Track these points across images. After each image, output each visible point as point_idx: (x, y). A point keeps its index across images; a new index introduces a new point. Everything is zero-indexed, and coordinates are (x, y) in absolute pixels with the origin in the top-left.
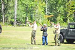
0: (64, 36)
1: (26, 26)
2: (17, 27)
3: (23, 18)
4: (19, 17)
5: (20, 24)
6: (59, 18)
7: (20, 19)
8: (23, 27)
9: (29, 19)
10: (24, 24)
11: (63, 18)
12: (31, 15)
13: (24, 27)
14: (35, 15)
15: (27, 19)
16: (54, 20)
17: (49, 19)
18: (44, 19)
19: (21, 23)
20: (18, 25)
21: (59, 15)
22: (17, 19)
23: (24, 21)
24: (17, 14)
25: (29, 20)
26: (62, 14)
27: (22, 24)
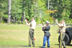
0: (71, 36)
1: (22, 23)
2: (12, 25)
3: (19, 14)
4: (14, 12)
5: (15, 21)
6: (64, 13)
7: (15, 15)
8: (19, 25)
9: (27, 15)
10: (20, 22)
11: (69, 13)
12: (30, 10)
13: (21, 25)
14: (34, 10)
15: (25, 15)
16: (57, 16)
17: (51, 15)
18: (46, 14)
19: (17, 19)
20: (13, 22)
21: (65, 9)
22: (11, 14)
23: (20, 17)
24: (12, 9)
25: (27, 17)
26: (69, 9)
27: (17, 21)
